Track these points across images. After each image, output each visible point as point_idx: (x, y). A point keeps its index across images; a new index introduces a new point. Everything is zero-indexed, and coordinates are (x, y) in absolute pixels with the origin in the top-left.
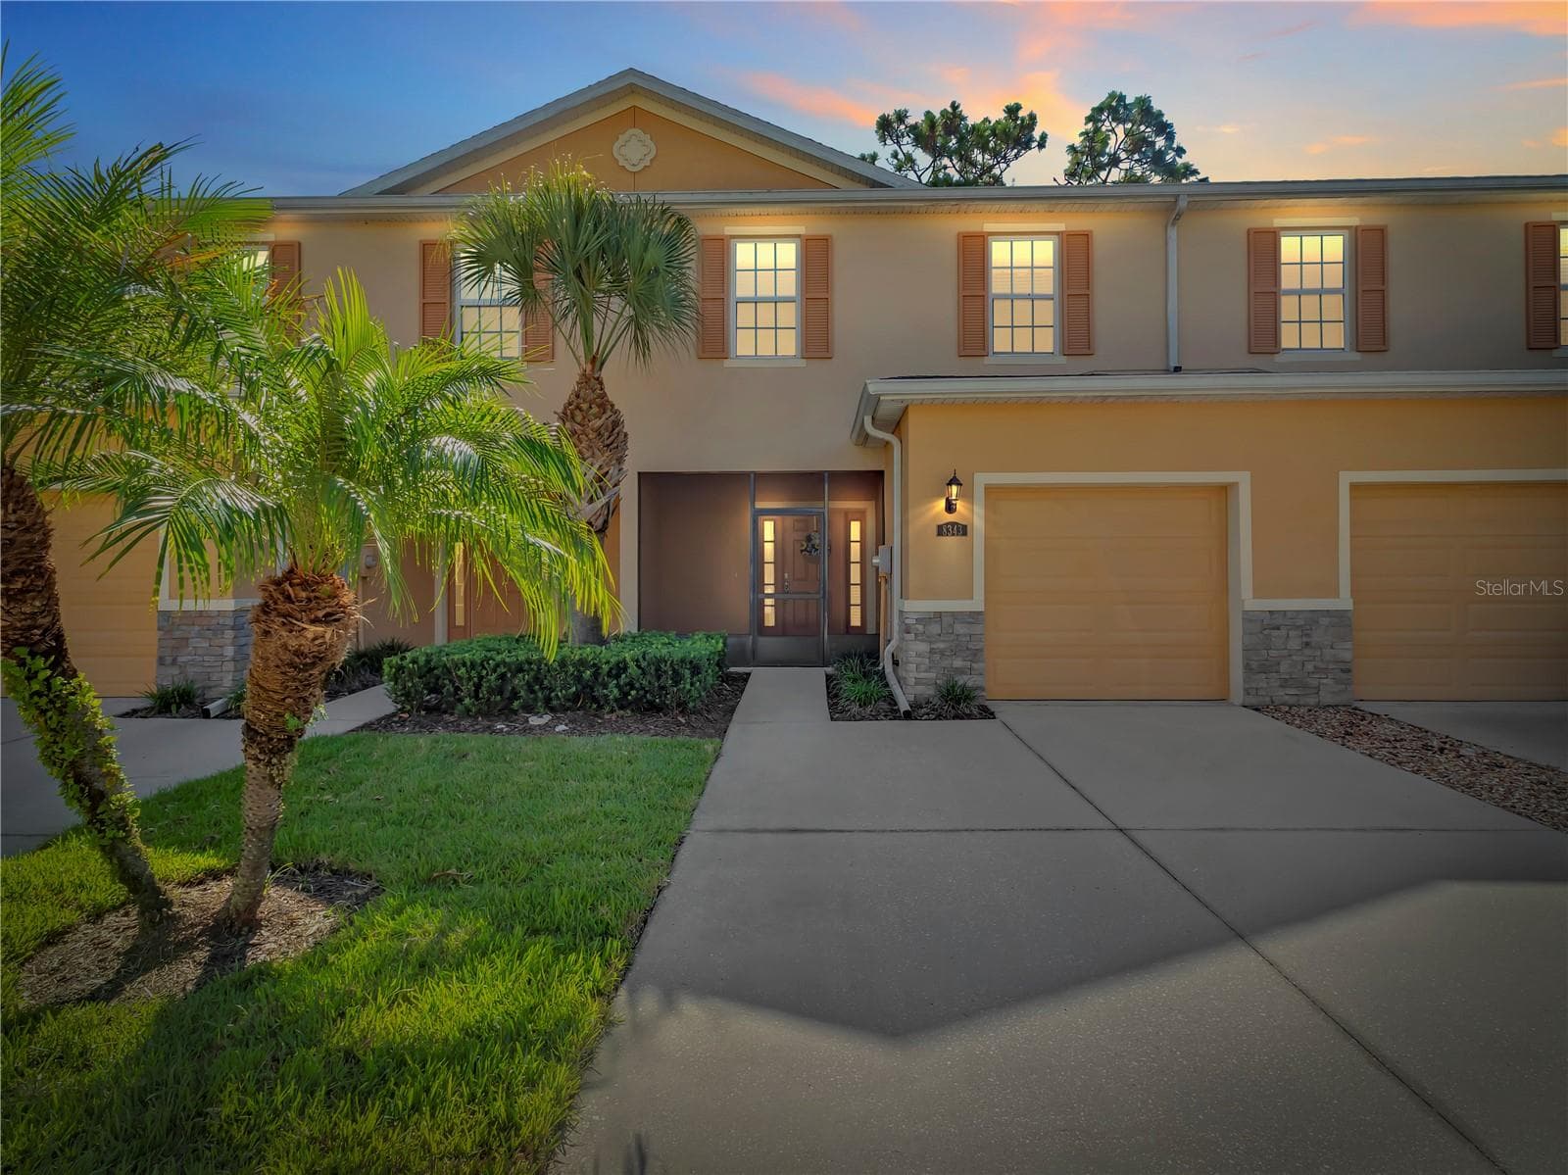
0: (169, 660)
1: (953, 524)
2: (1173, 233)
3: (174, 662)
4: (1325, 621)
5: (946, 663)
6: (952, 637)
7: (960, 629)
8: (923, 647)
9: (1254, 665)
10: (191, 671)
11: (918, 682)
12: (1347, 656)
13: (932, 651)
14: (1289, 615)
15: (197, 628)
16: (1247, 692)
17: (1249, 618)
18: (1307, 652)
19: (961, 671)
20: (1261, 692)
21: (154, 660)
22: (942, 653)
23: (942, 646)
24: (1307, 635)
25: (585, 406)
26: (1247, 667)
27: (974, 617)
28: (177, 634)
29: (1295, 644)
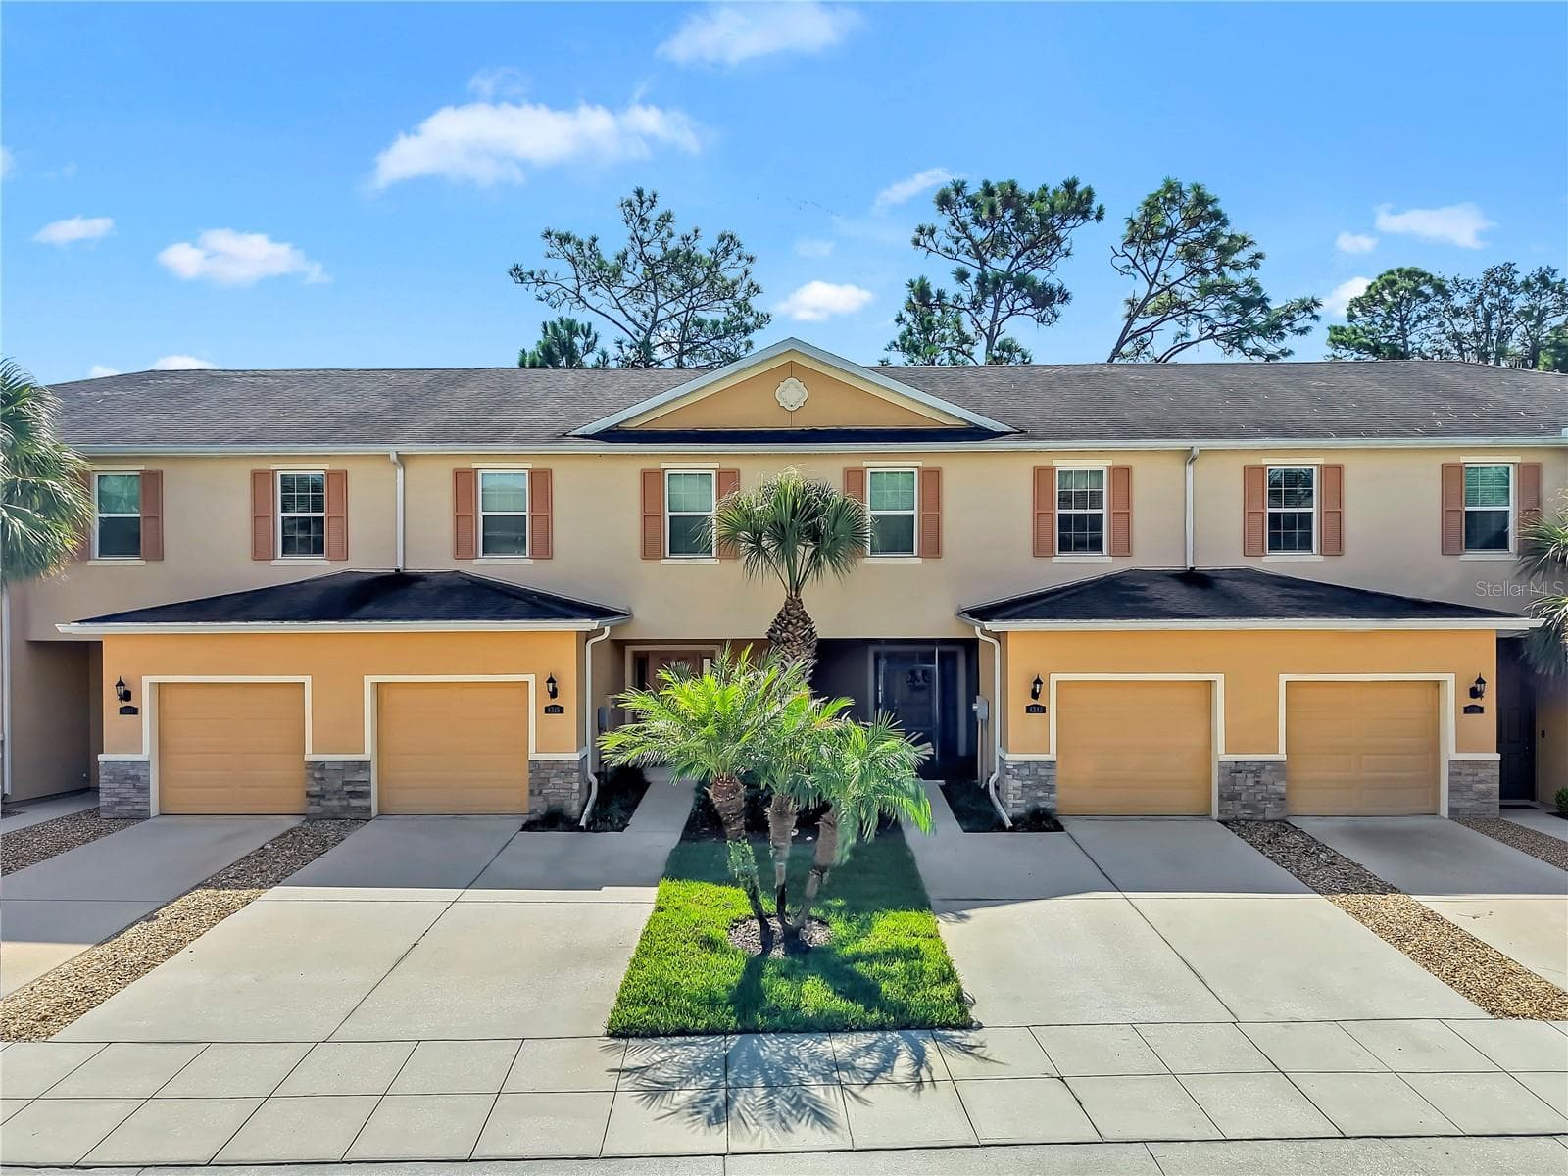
0: (537, 792)
1: (1037, 706)
2: (1190, 468)
3: (540, 792)
4: (1268, 768)
5: (1032, 793)
6: (1037, 777)
7: (1042, 772)
8: (1018, 783)
9: (1225, 795)
10: (552, 800)
11: (1015, 805)
12: (1283, 790)
13: (1023, 786)
14: (1247, 764)
15: (554, 771)
16: (1220, 812)
17: (1222, 766)
18: (1258, 787)
19: (1040, 798)
20: (1229, 812)
21: (527, 792)
22: (1029, 786)
23: (1029, 782)
24: (1259, 777)
25: (794, 621)
26: (1221, 796)
27: (1051, 765)
28: (542, 775)
29: (1250, 782)
